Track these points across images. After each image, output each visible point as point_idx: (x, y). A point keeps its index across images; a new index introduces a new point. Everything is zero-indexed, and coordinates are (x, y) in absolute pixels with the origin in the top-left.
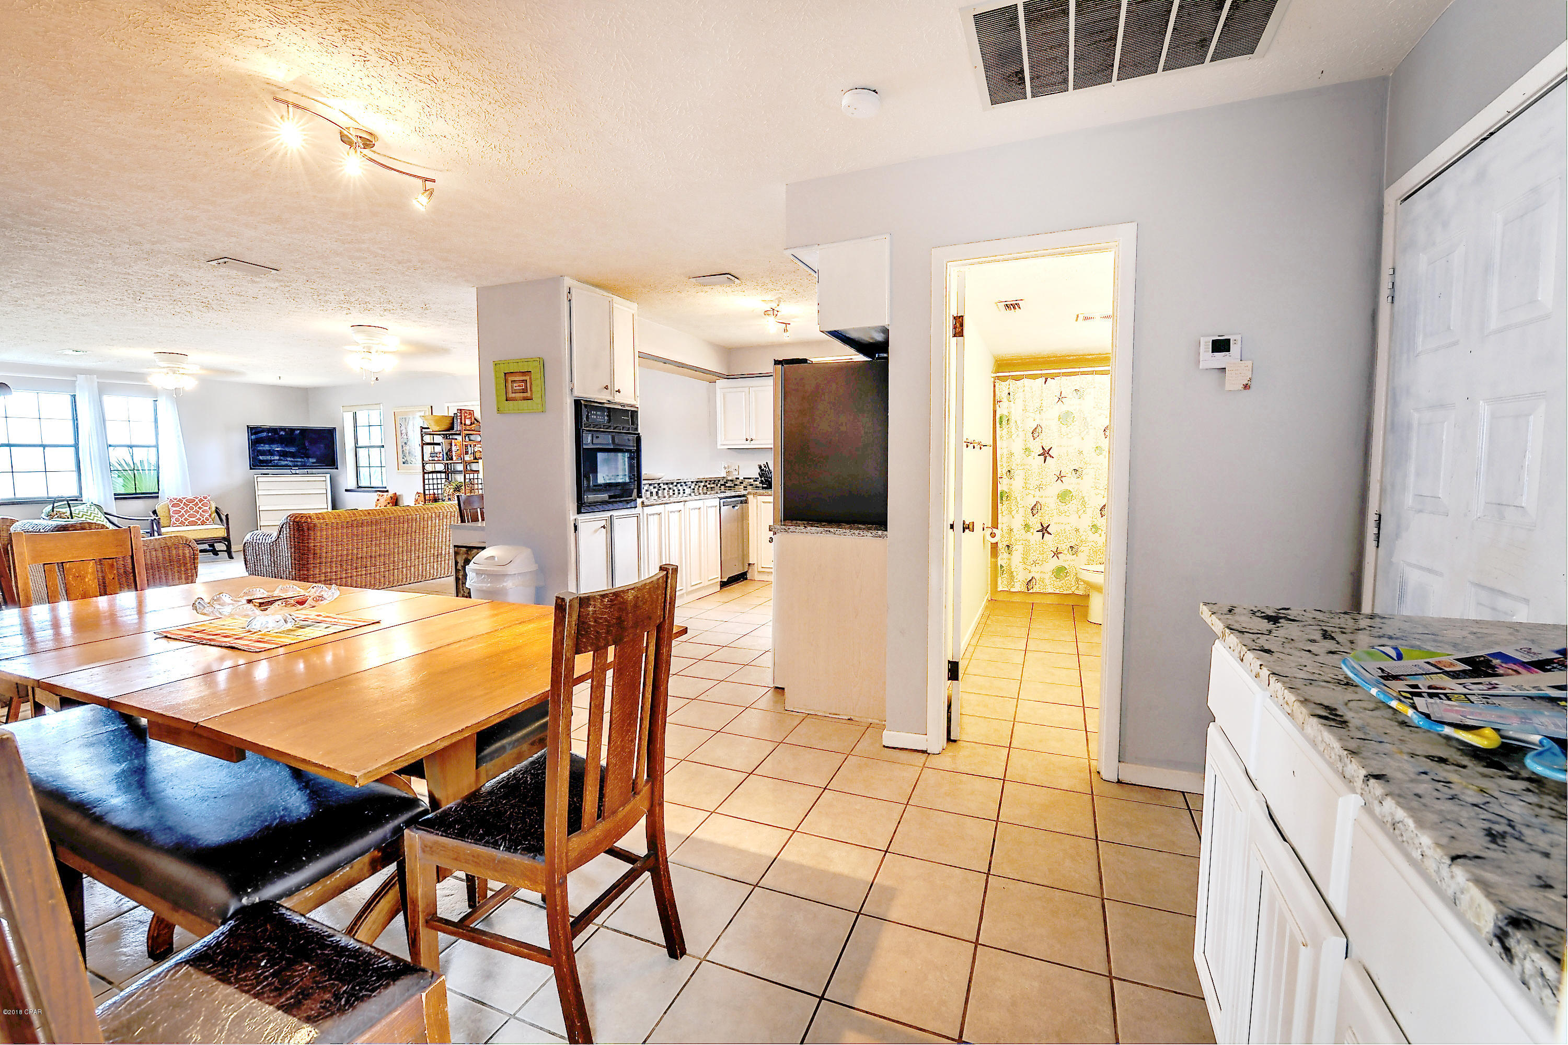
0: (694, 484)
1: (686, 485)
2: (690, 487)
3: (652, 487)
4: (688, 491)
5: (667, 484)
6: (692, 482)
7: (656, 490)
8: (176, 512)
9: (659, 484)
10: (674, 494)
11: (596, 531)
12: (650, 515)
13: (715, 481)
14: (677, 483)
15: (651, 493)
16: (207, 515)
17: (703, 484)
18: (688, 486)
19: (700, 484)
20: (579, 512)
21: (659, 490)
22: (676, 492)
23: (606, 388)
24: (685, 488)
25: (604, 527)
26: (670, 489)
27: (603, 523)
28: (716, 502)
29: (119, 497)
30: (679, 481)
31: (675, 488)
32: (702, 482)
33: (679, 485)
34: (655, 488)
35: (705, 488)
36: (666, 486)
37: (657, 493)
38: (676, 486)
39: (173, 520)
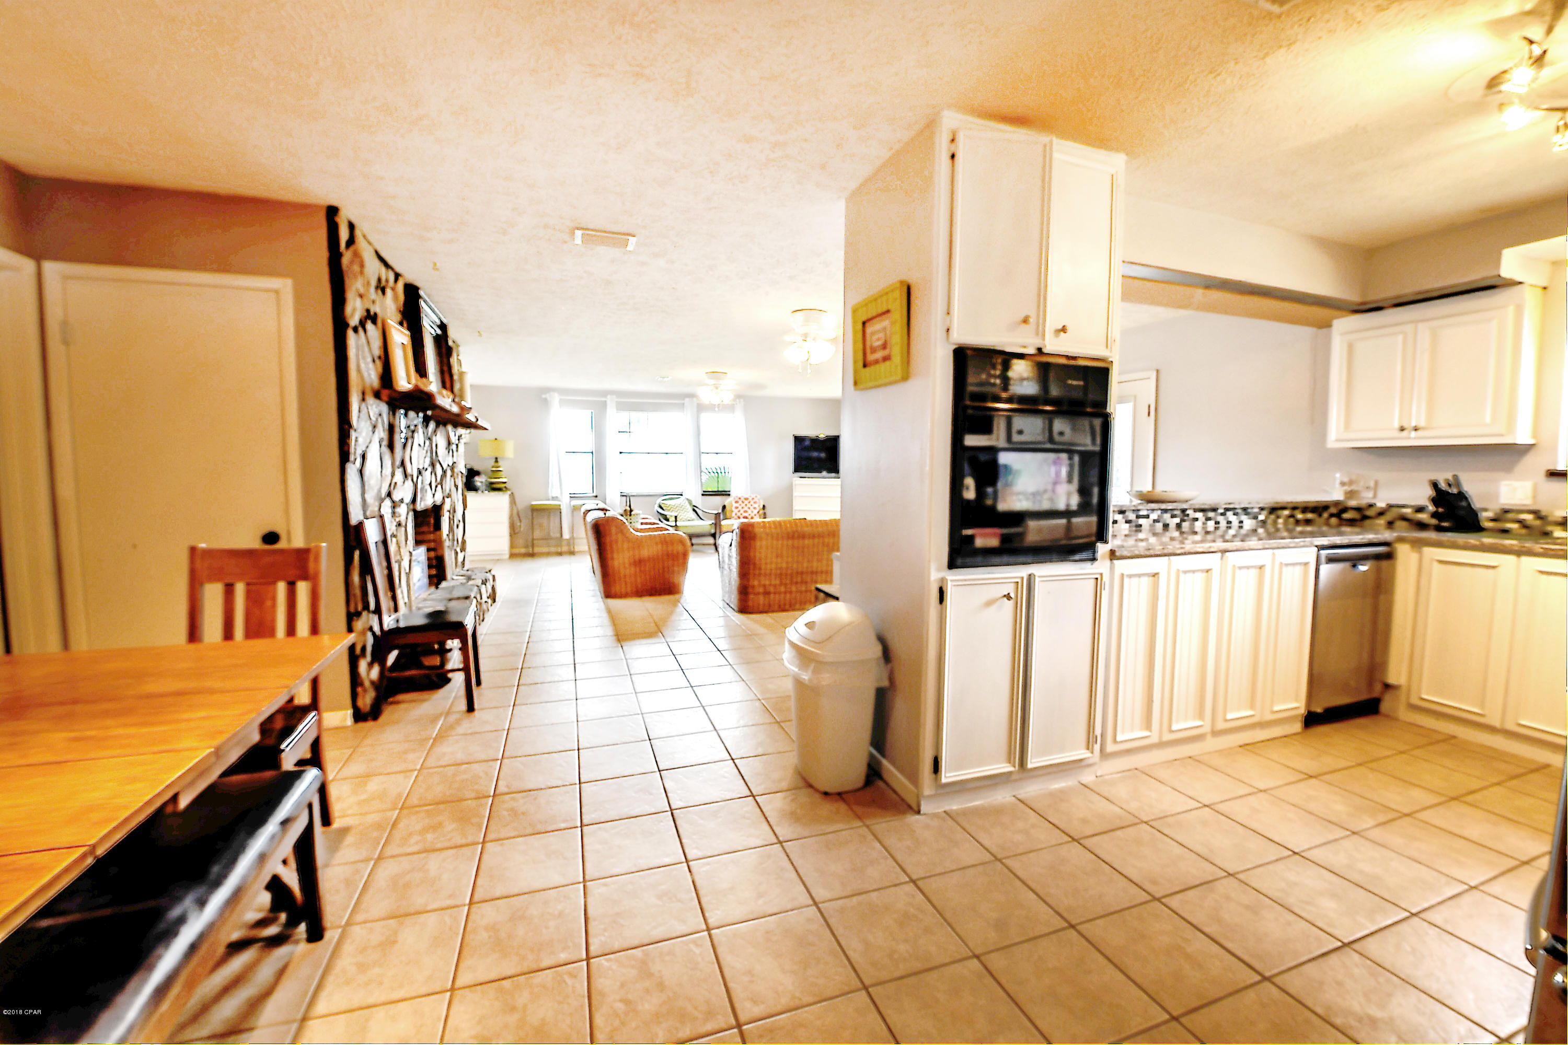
0: (1265, 513)
1: (1247, 514)
2: (1256, 518)
3: (1167, 516)
4: (1249, 523)
5: (1203, 510)
6: (1262, 509)
7: (1177, 520)
8: (737, 508)
9: (1183, 511)
10: (1216, 528)
11: (989, 603)
12: (1130, 576)
13: (1319, 509)
14: (1227, 510)
15: (1166, 526)
16: (755, 512)
17: (1286, 512)
18: (1251, 516)
19: (1280, 512)
20: (952, 565)
21: (1183, 520)
22: (1223, 524)
23: (1025, 321)
24: (1244, 518)
25: (1008, 597)
26: (1208, 519)
27: (1010, 589)
28: (1310, 555)
29: (705, 494)
30: (1231, 506)
31: (1220, 518)
32: (1284, 508)
33: (1230, 514)
34: (1173, 516)
35: (1291, 520)
36: (1199, 515)
37: (1179, 526)
38: (1222, 514)
39: (734, 514)
